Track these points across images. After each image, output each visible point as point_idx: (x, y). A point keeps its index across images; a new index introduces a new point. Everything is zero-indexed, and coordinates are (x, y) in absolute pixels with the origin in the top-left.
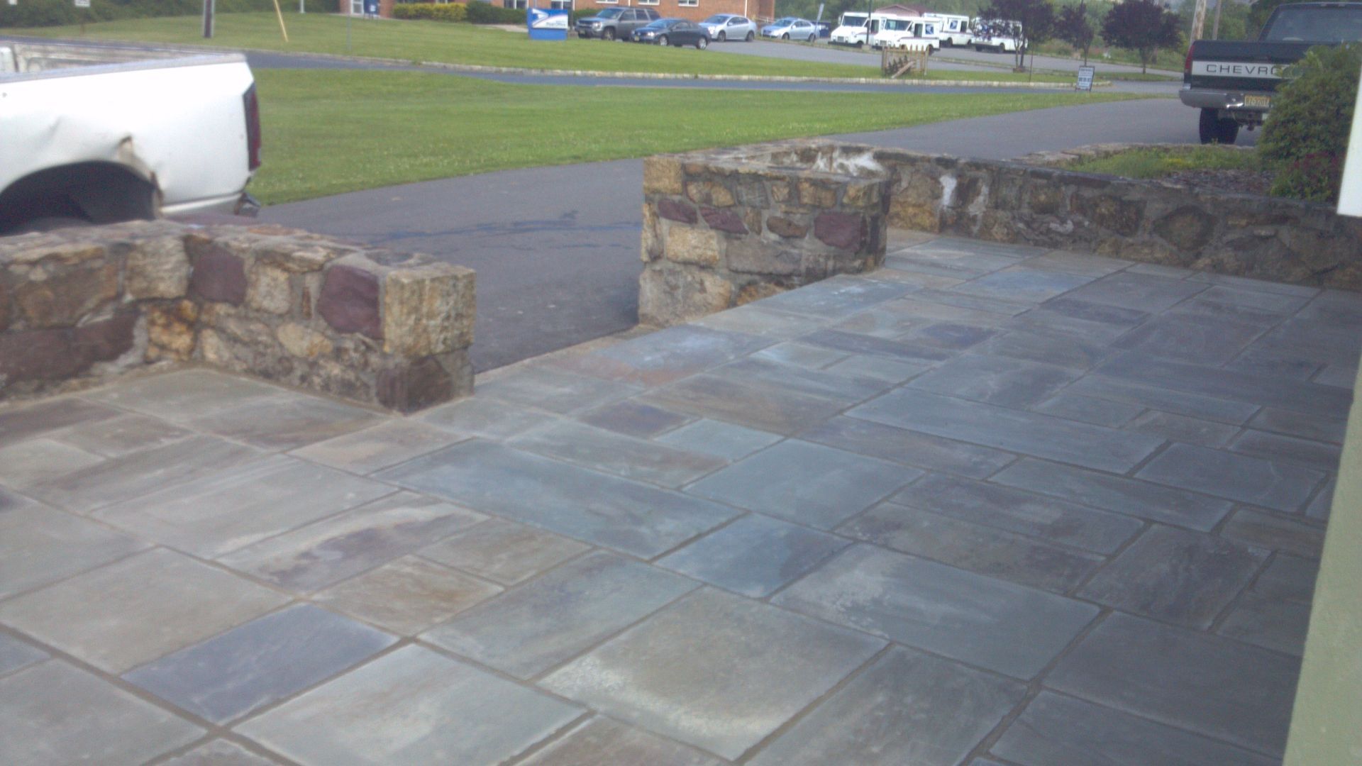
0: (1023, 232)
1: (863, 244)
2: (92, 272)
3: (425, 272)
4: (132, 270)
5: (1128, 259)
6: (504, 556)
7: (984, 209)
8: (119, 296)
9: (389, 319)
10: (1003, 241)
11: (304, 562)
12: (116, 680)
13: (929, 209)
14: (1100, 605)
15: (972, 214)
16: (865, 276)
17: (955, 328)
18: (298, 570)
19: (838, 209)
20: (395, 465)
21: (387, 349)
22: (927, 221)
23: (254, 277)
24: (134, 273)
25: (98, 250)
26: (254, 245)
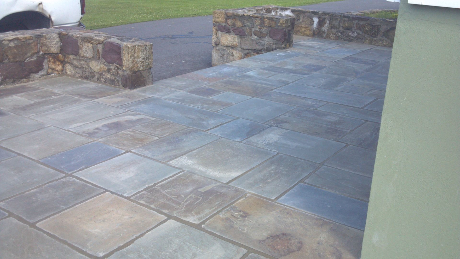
0: (341, 37)
1: (285, 39)
2: (29, 44)
3: (136, 44)
4: (42, 44)
5: (374, 45)
6: (159, 129)
7: (327, 29)
8: (38, 52)
9: (124, 59)
10: (333, 39)
11: (96, 130)
12: (38, 162)
13: (309, 29)
14: (346, 144)
15: (323, 30)
16: (286, 50)
17: (313, 65)
18: (94, 133)
19: (277, 27)
20: (127, 104)
21: (124, 68)
22: (308, 33)
23: (81, 46)
24: (43, 45)
25: (30, 37)
26: (81, 36)
